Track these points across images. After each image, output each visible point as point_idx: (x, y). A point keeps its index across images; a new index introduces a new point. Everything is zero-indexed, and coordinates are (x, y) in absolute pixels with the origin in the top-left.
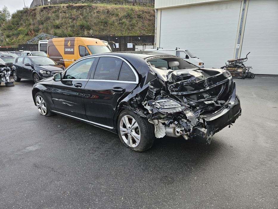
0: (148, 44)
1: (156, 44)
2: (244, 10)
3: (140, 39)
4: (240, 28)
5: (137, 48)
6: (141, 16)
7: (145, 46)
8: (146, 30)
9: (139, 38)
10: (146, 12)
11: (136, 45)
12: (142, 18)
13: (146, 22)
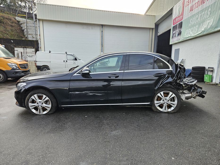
0: (29, 47)
1: (41, 47)
2: (102, 31)
3: (13, 42)
4: (102, 42)
5: (16, 50)
6: (2, 21)
7: (25, 49)
8: (10, 34)
9: (11, 41)
10: (7, 18)
11: (16, 47)
12: (3, 23)
13: (9, 27)
